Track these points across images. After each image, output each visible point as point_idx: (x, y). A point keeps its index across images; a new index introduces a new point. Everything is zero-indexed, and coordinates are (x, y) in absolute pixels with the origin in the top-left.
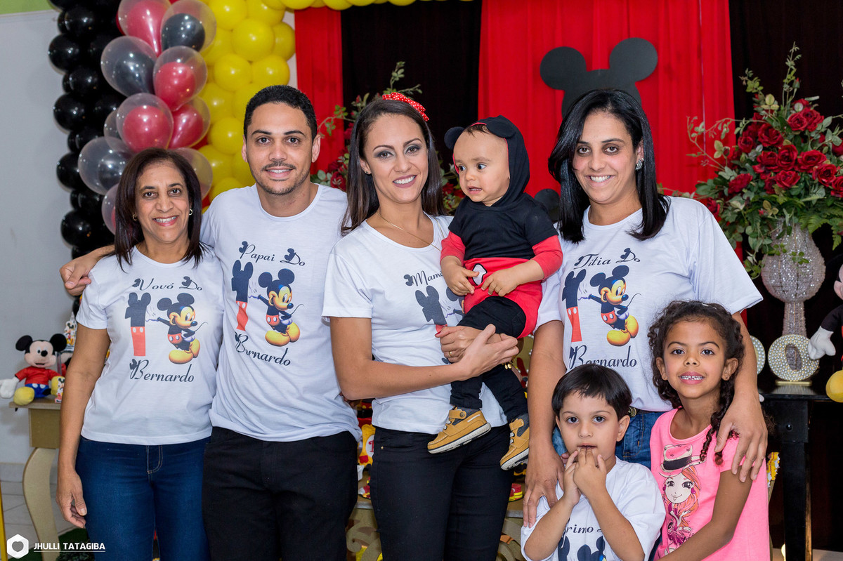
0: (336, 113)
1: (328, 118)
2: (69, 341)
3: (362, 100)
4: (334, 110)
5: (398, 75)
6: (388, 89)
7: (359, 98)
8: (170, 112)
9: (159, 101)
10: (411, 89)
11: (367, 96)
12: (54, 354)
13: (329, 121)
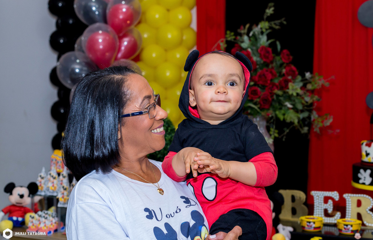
0: (227, 36)
2: (40, 188)
3: (245, 28)
5: (270, 12)
6: (262, 21)
7: (242, 27)
8: (117, 37)
9: (110, 29)
10: (279, 21)
11: (247, 26)
12: (29, 196)
13: (222, 41)
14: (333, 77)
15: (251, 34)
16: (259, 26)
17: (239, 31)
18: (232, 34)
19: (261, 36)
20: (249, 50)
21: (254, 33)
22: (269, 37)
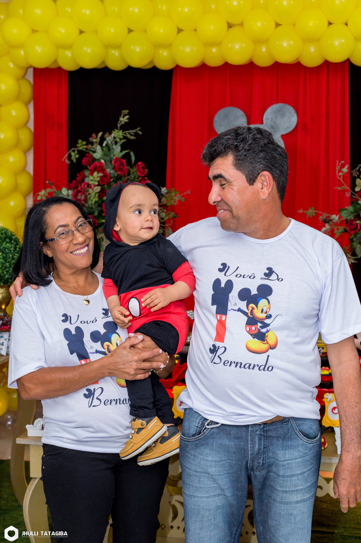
0: (78, 145)
1: (73, 149)
3: (97, 137)
4: (77, 143)
5: (124, 120)
6: (116, 130)
7: (94, 135)
10: (134, 131)
11: (100, 134)
13: (74, 151)
14: (188, 192)
15: (104, 145)
16: (113, 135)
17: (90, 139)
18: (84, 143)
19: (114, 147)
20: (103, 161)
21: (108, 142)
22: (123, 148)
